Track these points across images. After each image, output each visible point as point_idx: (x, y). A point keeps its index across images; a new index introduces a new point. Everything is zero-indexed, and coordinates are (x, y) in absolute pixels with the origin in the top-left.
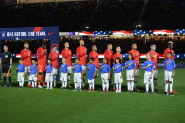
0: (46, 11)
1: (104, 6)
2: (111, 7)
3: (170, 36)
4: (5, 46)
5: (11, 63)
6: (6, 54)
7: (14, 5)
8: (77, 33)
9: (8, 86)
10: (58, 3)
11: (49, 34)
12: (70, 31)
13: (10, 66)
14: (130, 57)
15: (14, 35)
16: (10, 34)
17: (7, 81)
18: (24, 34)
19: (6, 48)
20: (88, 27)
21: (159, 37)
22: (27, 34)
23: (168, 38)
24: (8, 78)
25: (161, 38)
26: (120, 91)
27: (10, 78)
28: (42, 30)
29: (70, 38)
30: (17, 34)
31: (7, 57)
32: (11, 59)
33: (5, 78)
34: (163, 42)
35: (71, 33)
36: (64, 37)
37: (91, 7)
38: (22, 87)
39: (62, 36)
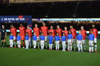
0: (24, 7)
1: (56, 5)
2: (60, 6)
3: (91, 22)
4: (3, 26)
5: (6, 35)
6: (3, 30)
7: (8, 4)
8: (41, 19)
9: (4, 47)
10: (31, 3)
11: (26, 20)
12: (37, 18)
13: (6, 36)
14: (70, 32)
15: (8, 20)
16: (6, 19)
17: (4, 44)
18: (13, 19)
19: (3, 27)
20: (47, 16)
21: (85, 22)
22: (15, 19)
23: (90, 23)
24: (4, 43)
25: (86, 23)
26: (65, 50)
27: (5, 42)
28: (23, 17)
29: (37, 22)
30: (9, 19)
31: (4, 31)
32: (6, 33)
33: (3, 43)
34: (87, 25)
35: (38, 19)
36: (34, 21)
37: (49, 6)
38: (12, 47)
39: (33, 21)
